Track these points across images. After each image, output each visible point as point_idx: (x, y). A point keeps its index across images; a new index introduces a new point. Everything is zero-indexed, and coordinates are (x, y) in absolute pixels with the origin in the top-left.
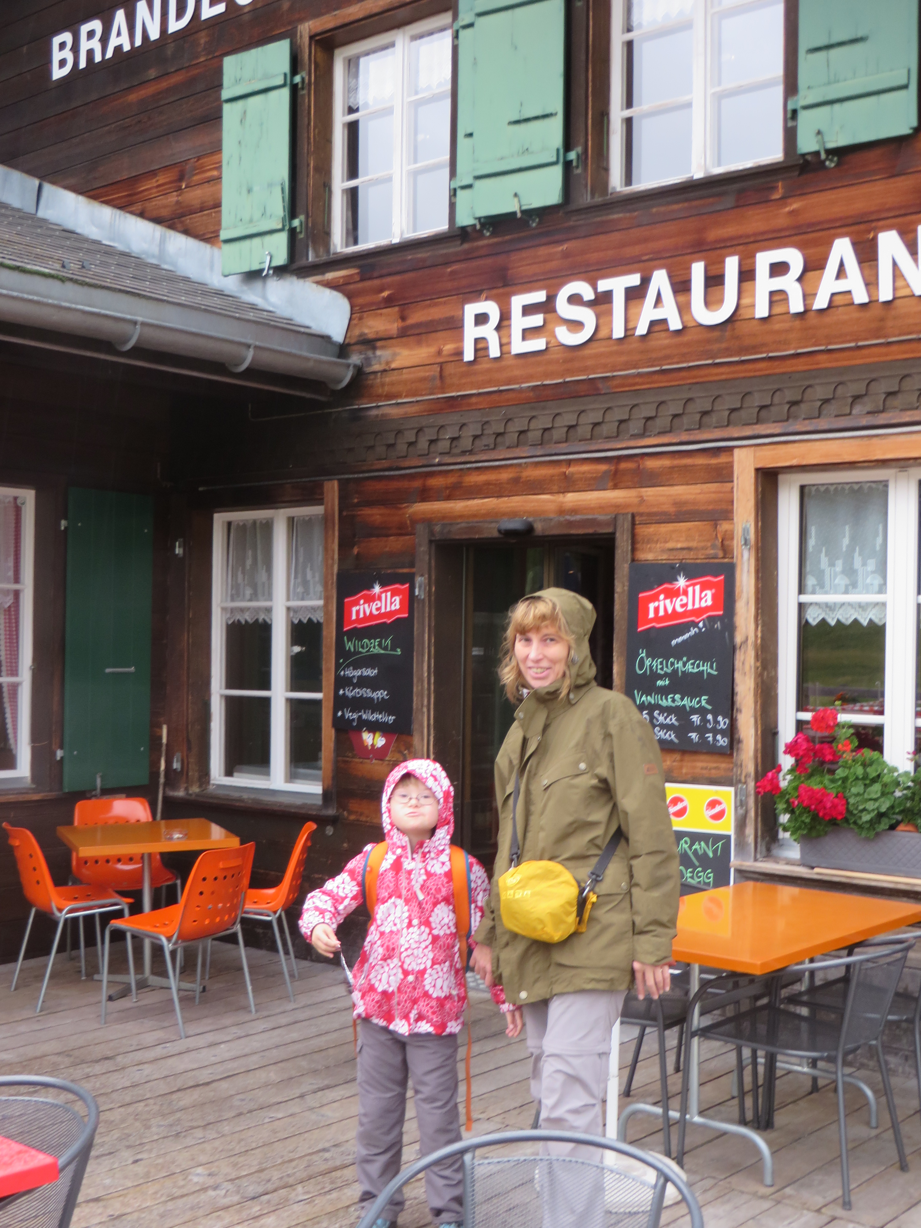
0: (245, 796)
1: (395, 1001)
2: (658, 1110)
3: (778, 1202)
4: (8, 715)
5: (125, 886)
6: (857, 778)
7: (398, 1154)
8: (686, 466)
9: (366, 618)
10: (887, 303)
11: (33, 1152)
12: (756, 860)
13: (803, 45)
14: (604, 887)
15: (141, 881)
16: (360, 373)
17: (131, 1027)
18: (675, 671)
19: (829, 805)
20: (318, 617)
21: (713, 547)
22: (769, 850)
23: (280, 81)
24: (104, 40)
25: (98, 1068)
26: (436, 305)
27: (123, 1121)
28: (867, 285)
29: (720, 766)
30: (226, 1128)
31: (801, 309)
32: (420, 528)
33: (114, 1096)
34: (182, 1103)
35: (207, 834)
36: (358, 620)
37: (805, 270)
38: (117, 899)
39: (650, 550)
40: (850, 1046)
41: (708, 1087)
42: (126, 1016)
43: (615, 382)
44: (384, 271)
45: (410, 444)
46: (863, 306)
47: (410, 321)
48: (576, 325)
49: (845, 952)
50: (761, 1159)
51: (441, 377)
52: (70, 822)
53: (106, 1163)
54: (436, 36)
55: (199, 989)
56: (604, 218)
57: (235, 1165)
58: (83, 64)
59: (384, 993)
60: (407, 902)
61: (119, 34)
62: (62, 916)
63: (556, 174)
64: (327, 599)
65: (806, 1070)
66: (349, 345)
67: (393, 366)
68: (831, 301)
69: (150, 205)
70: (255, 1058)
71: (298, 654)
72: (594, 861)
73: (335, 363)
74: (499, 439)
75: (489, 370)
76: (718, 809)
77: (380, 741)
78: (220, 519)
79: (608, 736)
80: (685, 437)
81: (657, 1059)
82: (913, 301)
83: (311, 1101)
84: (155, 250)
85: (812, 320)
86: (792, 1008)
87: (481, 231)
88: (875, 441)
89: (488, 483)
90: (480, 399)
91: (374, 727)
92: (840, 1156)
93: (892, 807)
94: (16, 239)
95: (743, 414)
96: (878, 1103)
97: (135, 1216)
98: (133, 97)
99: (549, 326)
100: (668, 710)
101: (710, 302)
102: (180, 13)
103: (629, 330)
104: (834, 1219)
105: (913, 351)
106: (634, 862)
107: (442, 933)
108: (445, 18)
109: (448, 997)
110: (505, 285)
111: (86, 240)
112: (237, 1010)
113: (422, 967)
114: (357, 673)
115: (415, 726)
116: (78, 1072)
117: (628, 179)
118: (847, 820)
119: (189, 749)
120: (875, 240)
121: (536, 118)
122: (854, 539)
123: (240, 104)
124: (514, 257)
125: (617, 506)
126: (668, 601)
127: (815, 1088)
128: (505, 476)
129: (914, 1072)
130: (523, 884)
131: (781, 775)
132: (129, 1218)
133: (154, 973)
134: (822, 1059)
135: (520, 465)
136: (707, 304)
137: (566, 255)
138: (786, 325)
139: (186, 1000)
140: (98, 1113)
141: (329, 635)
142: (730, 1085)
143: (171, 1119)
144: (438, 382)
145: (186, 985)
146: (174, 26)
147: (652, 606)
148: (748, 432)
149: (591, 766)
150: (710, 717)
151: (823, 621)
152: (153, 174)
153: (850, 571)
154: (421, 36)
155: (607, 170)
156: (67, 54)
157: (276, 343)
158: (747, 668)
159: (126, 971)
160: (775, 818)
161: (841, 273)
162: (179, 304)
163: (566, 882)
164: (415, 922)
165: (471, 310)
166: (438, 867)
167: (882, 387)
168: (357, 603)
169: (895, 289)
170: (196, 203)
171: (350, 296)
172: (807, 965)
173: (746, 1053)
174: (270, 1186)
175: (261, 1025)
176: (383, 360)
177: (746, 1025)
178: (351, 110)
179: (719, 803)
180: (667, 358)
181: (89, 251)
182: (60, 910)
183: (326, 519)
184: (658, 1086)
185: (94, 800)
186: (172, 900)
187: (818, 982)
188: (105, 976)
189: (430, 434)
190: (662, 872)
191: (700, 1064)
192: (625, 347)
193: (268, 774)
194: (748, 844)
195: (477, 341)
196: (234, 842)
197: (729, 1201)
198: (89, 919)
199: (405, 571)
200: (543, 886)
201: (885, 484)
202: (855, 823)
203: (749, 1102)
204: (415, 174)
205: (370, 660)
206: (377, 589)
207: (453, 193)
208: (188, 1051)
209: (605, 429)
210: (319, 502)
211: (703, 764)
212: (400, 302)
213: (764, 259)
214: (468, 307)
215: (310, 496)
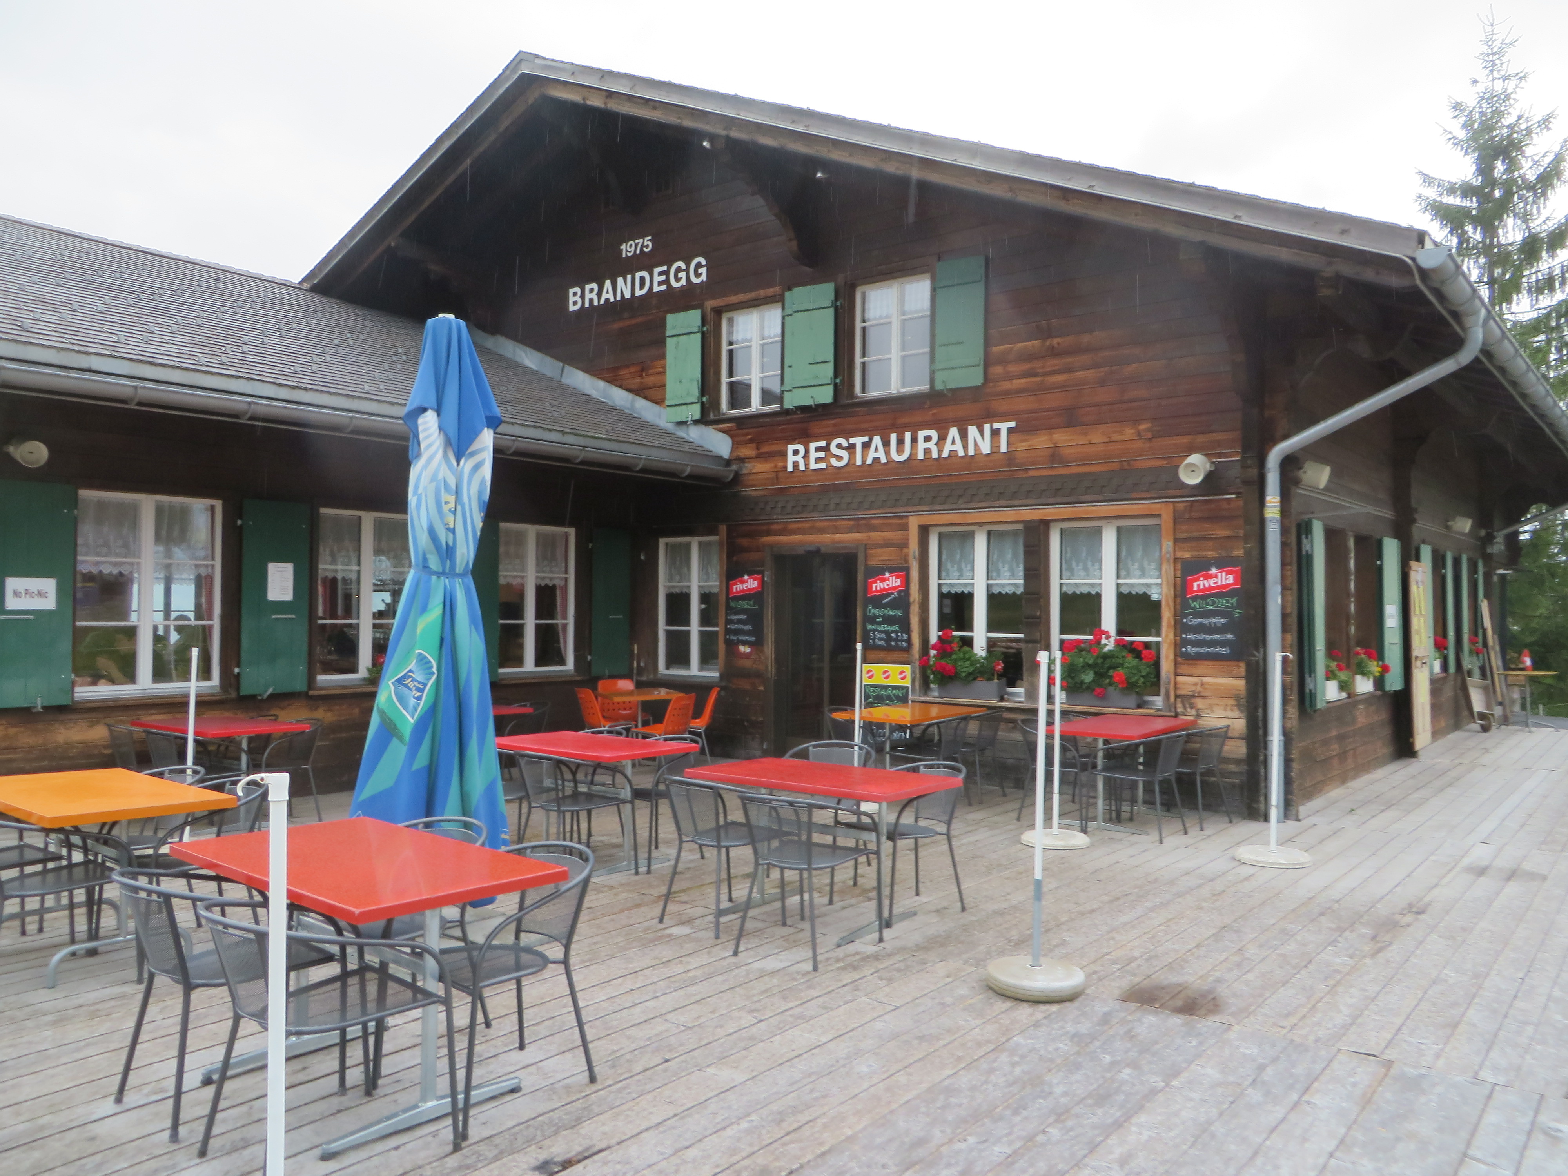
0: (681, 679)
4: (561, 639)
6: (961, 659)
8: (889, 523)
9: (741, 591)
10: (972, 456)
12: (920, 696)
13: (938, 341)
16: (737, 475)
18: (884, 614)
19: (949, 671)
20: (715, 590)
21: (900, 559)
22: (925, 691)
23: (696, 330)
24: (599, 295)
26: (774, 444)
28: (964, 448)
29: (904, 656)
31: (937, 457)
32: (766, 549)
36: (737, 592)
37: (939, 440)
39: (873, 560)
43: (858, 484)
44: (749, 426)
45: (762, 509)
46: (963, 457)
47: (762, 451)
48: (839, 458)
51: (777, 478)
54: (773, 313)
56: (854, 410)
58: (587, 305)
61: (607, 292)
63: (830, 390)
64: (721, 582)
66: (731, 460)
67: (754, 471)
68: (949, 454)
69: (626, 383)
71: (706, 609)
73: (724, 470)
74: (805, 508)
75: (799, 476)
76: (903, 675)
77: (748, 650)
78: (662, 541)
80: (888, 510)
82: (982, 456)
85: (941, 462)
87: (796, 412)
88: (968, 515)
89: (799, 528)
90: (796, 489)
91: (744, 643)
93: (975, 670)
95: (912, 501)
98: (617, 326)
99: (827, 458)
100: (882, 632)
101: (900, 451)
102: (641, 287)
103: (864, 461)
105: (982, 477)
108: (779, 307)
110: (807, 438)
114: (736, 617)
115: (765, 642)
117: (864, 390)
118: (956, 677)
119: (648, 656)
120: (967, 429)
121: (821, 362)
122: (961, 556)
123: (675, 338)
124: (811, 425)
125: (858, 541)
126: (881, 583)
128: (807, 525)
131: (930, 658)
135: (814, 520)
136: (898, 452)
137: (835, 425)
138: (930, 464)
141: (723, 599)
144: (775, 481)
146: (638, 293)
147: (874, 585)
148: (915, 509)
150: (899, 634)
151: (949, 591)
152: (628, 366)
153: (960, 570)
154: (766, 313)
155: (853, 388)
156: (578, 299)
158: (915, 612)
160: (929, 677)
161: (953, 443)
165: (791, 448)
167: (970, 492)
168: (736, 584)
169: (975, 450)
170: (652, 384)
171: (731, 437)
176: (748, 469)
178: (731, 343)
179: (904, 672)
180: (881, 474)
183: (720, 543)
185: (607, 680)
189: (772, 505)
192: (862, 469)
193: (689, 668)
194: (916, 690)
195: (794, 462)
199: (760, 569)
201: (973, 533)
202: (960, 678)
205: (743, 611)
206: (746, 577)
207: (782, 393)
209: (853, 506)
210: (717, 534)
211: (897, 655)
212: (756, 441)
213: (921, 434)
214: (789, 446)
215: (712, 531)
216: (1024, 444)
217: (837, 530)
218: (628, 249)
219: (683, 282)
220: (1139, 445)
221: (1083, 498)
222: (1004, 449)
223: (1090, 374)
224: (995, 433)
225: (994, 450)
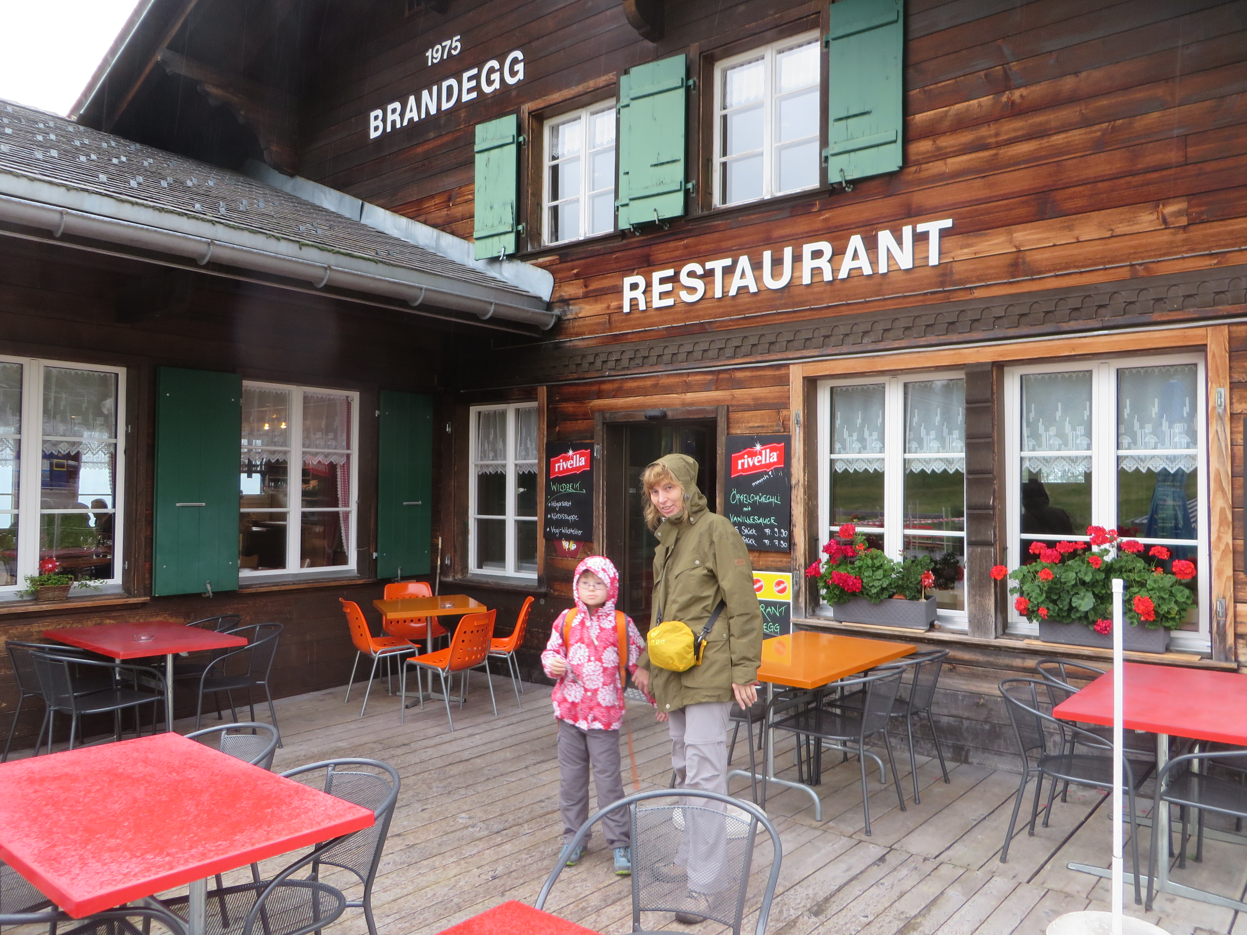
0: (490, 581)
1: (579, 709)
2: (749, 774)
3: (825, 831)
4: (343, 531)
5: (416, 637)
6: (868, 566)
7: (586, 805)
8: (760, 376)
9: (565, 471)
10: (884, 275)
11: (358, 807)
12: (806, 617)
13: (832, 116)
14: (711, 637)
15: (426, 634)
16: (560, 320)
17: (420, 725)
18: (755, 502)
19: (851, 583)
20: (535, 470)
21: (778, 425)
22: (814, 611)
23: (510, 140)
24: (402, 115)
25: (399, 751)
26: (606, 278)
27: (415, 784)
28: (871, 263)
29: (782, 560)
30: (480, 788)
31: (831, 279)
32: (597, 415)
33: (410, 768)
34: (451, 773)
35: (467, 605)
36: (559, 472)
37: (834, 255)
38: (411, 645)
39: (739, 428)
40: (867, 733)
41: (779, 758)
42: (416, 718)
43: (716, 325)
44: (574, 258)
45: (591, 363)
46: (869, 276)
47: (591, 288)
48: (692, 290)
49: (863, 674)
50: (814, 804)
51: (611, 322)
52: (382, 597)
53: (405, 811)
54: (606, 112)
55: (462, 700)
56: (710, 224)
57: (486, 811)
58: (389, 129)
59: (573, 703)
60: (588, 646)
61: (411, 111)
62: (377, 656)
63: (680, 197)
64: (541, 459)
65: (840, 747)
66: (553, 302)
67: (580, 315)
68: (849, 274)
69: (431, 217)
70: (497, 744)
71: (522, 493)
72: (706, 621)
73: (544, 314)
74: (646, 360)
75: (639, 318)
76: (782, 586)
77: (573, 547)
78: (474, 410)
79: (712, 543)
80: (759, 358)
81: (747, 742)
82: (900, 273)
83: (532, 770)
84: (433, 244)
85: (838, 285)
86: (830, 709)
87: (634, 232)
88: (876, 359)
89: (639, 388)
90: (634, 336)
91: (569, 538)
92: (863, 801)
93: (890, 584)
94: (347, 236)
95: (795, 344)
96: (885, 768)
97: (423, 845)
98: (420, 150)
99: (676, 291)
100: (751, 526)
101: (776, 273)
102: (449, 99)
103: (725, 293)
104: (860, 841)
105: (900, 304)
106: (731, 621)
107: (609, 666)
108: (612, 101)
109: (613, 707)
110: (649, 266)
111: (391, 238)
112: (486, 713)
113: (596, 687)
114: (559, 504)
115: (595, 537)
116: (387, 754)
117: (724, 200)
118: (862, 593)
119: (455, 551)
120: (876, 236)
121: (668, 163)
122: (864, 420)
123: (486, 153)
124: (654, 248)
125: (718, 401)
126: (750, 459)
127: (846, 759)
128: (649, 383)
129: (907, 748)
130: (659, 636)
131: (821, 565)
132: (419, 846)
133: (434, 690)
134: (850, 741)
135: (658, 376)
136: (773, 276)
137: (685, 246)
138: (822, 289)
139: (454, 707)
140: (400, 779)
141: (541, 481)
142: (793, 757)
143: (445, 783)
144: (607, 326)
145: (454, 698)
146: (445, 106)
147: (740, 462)
148: (798, 354)
149: (703, 562)
150: (776, 530)
151: (846, 470)
152: (432, 197)
153: (862, 440)
154: (597, 113)
155: (711, 194)
156: (379, 123)
157: (507, 301)
158: (799, 499)
159: (417, 690)
160: (818, 591)
161: (855, 256)
162: (449, 278)
163: (687, 634)
164: (592, 658)
165: (628, 281)
166: (608, 624)
167: (880, 327)
168: (558, 462)
169: (888, 266)
170: (459, 215)
171: (553, 273)
172: (840, 683)
173: (803, 737)
174: (507, 825)
175: (501, 723)
176: (574, 312)
177: (802, 719)
178: (554, 158)
179: (783, 583)
180: (749, 310)
181: (393, 244)
182: (376, 653)
183: (539, 410)
184: (748, 758)
185: (396, 584)
186: (445, 645)
187: (846, 693)
188: (403, 693)
189: (603, 357)
190: (748, 627)
191: (774, 744)
192: (723, 303)
193: (504, 567)
194: (801, 608)
195: (631, 300)
196: (484, 609)
197: (794, 831)
198: (394, 658)
199: (588, 441)
200: (672, 636)
201: (883, 386)
202: (867, 594)
203: (805, 768)
204: (593, 198)
205: (568, 496)
206: (571, 453)
207: (617, 209)
208: (455, 740)
209: (711, 354)
210: (535, 399)
211: (772, 559)
212: (584, 276)
213: (808, 249)
214: (626, 279)
215: (530, 396)
216: (966, 251)
217: (688, 388)
218: (434, 55)
219: (497, 85)
220: (1165, 237)
221: (1065, 327)
222: (934, 260)
223: (1077, 136)
224: (921, 238)
225: (918, 263)
